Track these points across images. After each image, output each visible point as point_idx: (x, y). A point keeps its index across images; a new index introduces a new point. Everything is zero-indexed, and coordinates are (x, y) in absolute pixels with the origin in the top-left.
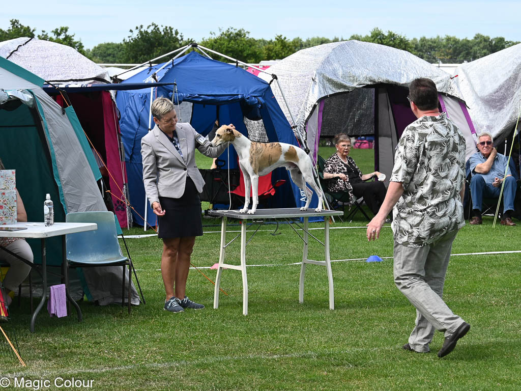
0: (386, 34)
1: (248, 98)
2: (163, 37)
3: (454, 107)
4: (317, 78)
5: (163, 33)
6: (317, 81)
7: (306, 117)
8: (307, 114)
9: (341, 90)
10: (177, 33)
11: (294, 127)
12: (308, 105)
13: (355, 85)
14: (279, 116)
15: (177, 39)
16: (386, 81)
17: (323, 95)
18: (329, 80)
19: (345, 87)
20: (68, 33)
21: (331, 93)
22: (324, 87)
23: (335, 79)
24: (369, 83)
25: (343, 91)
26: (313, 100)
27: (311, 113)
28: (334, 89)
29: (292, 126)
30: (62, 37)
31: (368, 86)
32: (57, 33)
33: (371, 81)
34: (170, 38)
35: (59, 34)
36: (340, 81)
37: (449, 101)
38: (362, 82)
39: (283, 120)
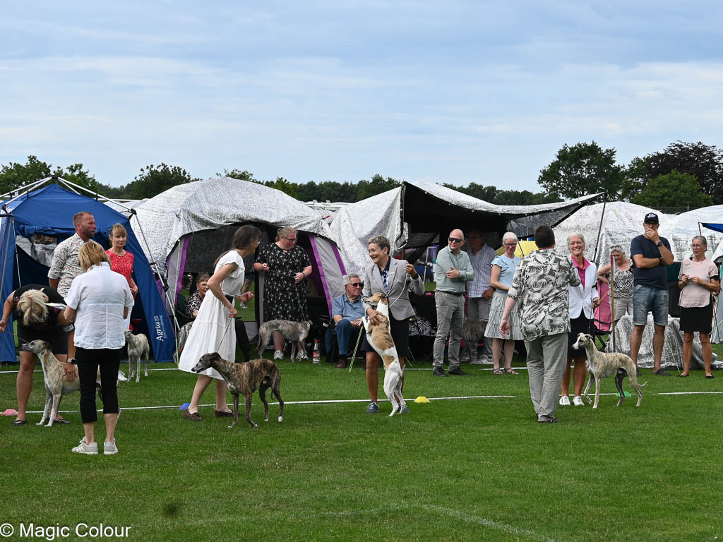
0: (387, 181)
1: (105, 233)
2: (172, 176)
3: (324, 247)
4: (182, 214)
5: (171, 173)
6: (182, 217)
7: (168, 253)
8: (169, 251)
9: (208, 228)
10: (185, 173)
11: (152, 264)
12: (171, 242)
13: (222, 222)
14: (138, 252)
15: (185, 178)
16: (256, 219)
17: (187, 232)
18: (195, 217)
19: (211, 224)
20: (82, 170)
21: (196, 230)
22: (189, 224)
23: (201, 215)
24: (238, 221)
25: (210, 228)
26: (176, 237)
27: (173, 250)
28: (200, 226)
29: (150, 262)
30: (76, 173)
31: (236, 224)
32: (71, 169)
33: (239, 219)
34: (178, 177)
35: (74, 171)
36: (206, 218)
37: (318, 240)
38: (230, 220)
39: (142, 257)
